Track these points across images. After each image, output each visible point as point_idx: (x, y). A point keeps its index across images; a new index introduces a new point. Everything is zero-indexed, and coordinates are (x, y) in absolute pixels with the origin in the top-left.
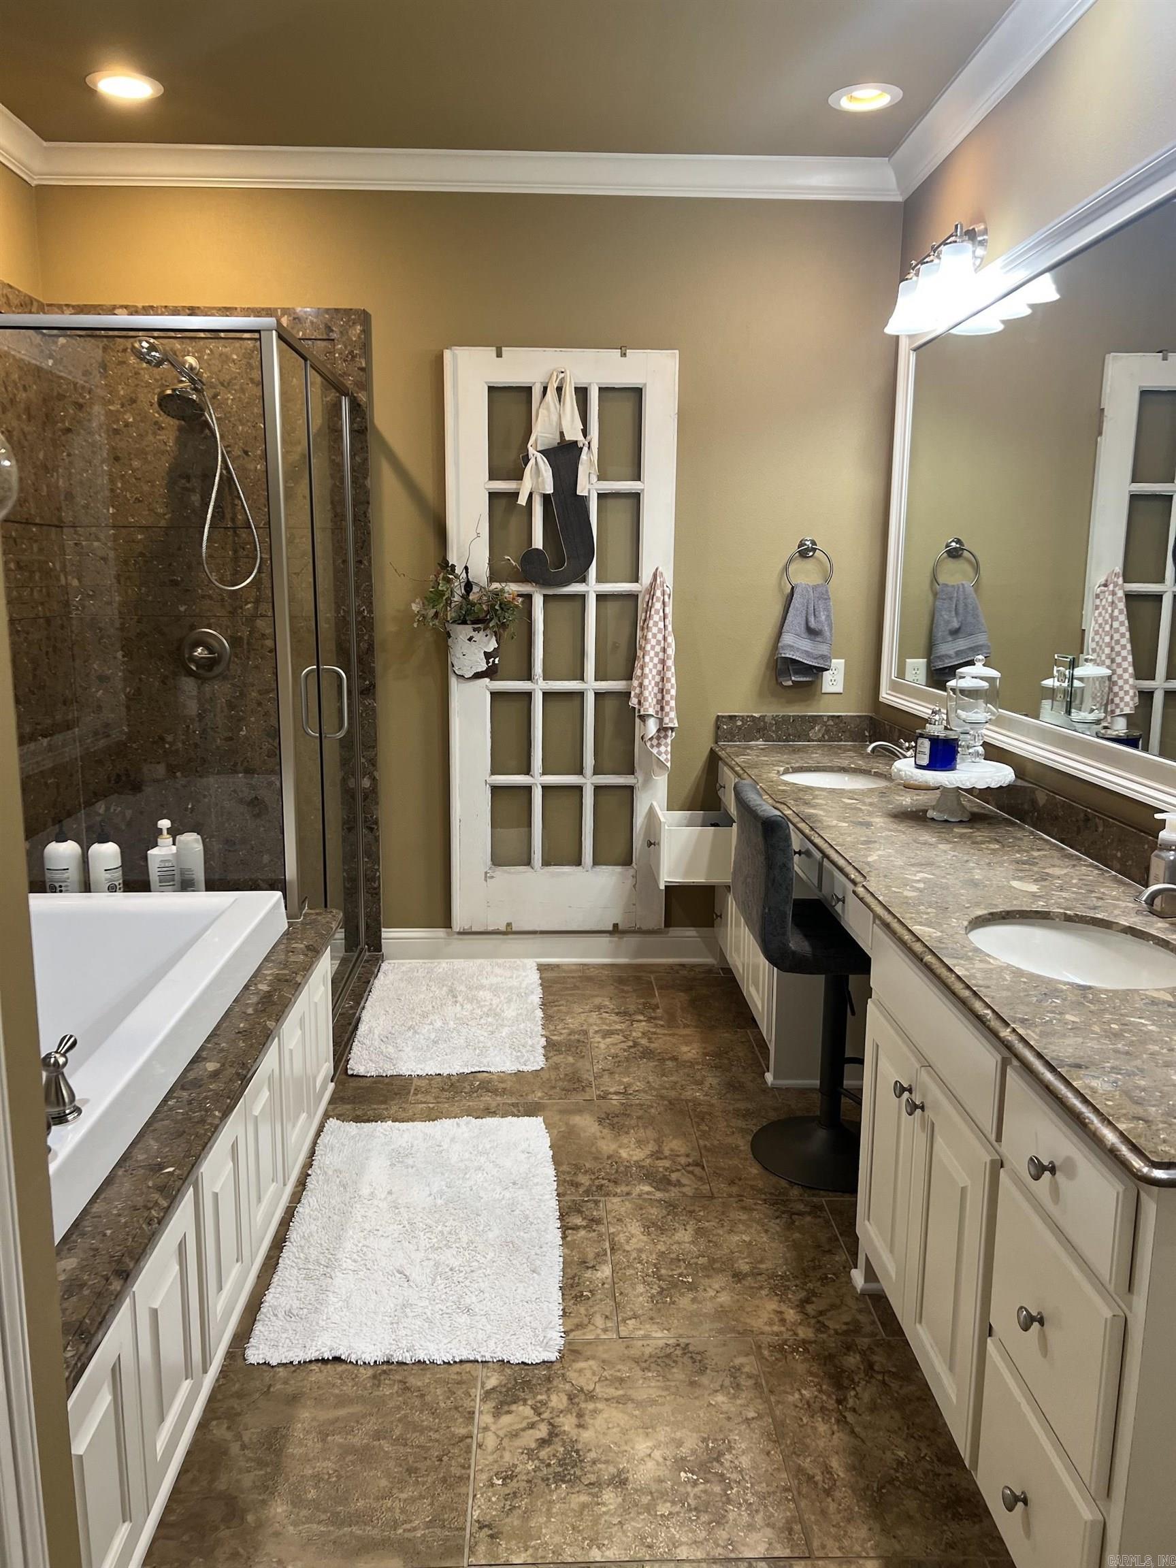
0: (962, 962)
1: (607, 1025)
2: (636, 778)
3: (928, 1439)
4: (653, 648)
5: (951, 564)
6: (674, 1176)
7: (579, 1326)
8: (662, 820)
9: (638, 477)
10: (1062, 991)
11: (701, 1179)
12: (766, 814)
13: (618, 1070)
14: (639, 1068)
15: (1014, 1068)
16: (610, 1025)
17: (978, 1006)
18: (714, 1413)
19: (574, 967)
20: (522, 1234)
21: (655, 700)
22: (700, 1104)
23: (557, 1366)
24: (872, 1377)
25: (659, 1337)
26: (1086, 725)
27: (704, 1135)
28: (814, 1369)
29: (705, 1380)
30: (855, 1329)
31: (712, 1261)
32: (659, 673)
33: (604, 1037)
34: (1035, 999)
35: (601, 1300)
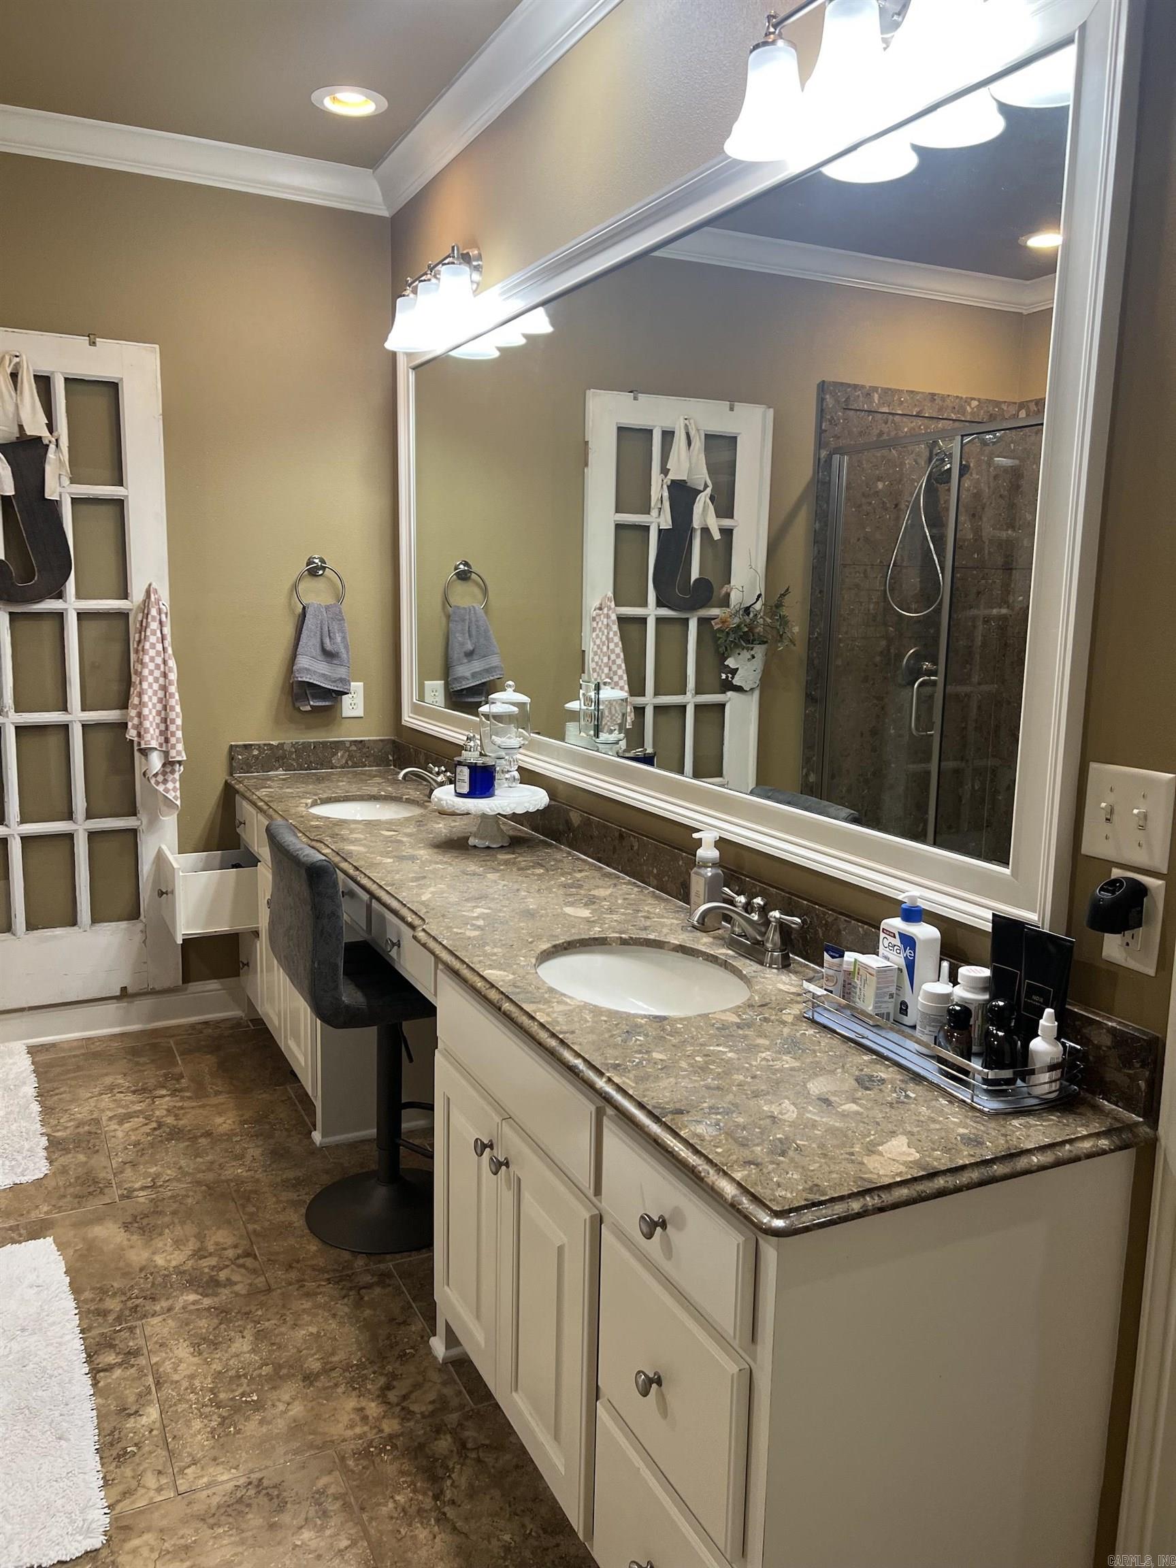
0: (541, 1006)
1: (123, 1107)
2: (138, 819)
3: (531, 1510)
4: (151, 672)
5: (460, 587)
6: (222, 1275)
7: (126, 1494)
8: (175, 865)
9: (120, 482)
10: (641, 1026)
11: (254, 1271)
12: (310, 860)
13: (142, 1160)
14: (167, 1152)
15: (610, 1117)
16: (127, 1107)
17: (568, 1056)
18: (301, 1556)
19: (75, 1044)
20: (40, 1393)
21: (157, 731)
22: (243, 1182)
23: (104, 1553)
24: (467, 1457)
25: (226, 1479)
26: (608, 746)
27: (252, 1218)
28: (406, 1467)
29: (286, 1518)
30: (442, 1405)
31: (278, 1367)
32: (160, 700)
33: (121, 1123)
34: (619, 1039)
35: (150, 1453)
